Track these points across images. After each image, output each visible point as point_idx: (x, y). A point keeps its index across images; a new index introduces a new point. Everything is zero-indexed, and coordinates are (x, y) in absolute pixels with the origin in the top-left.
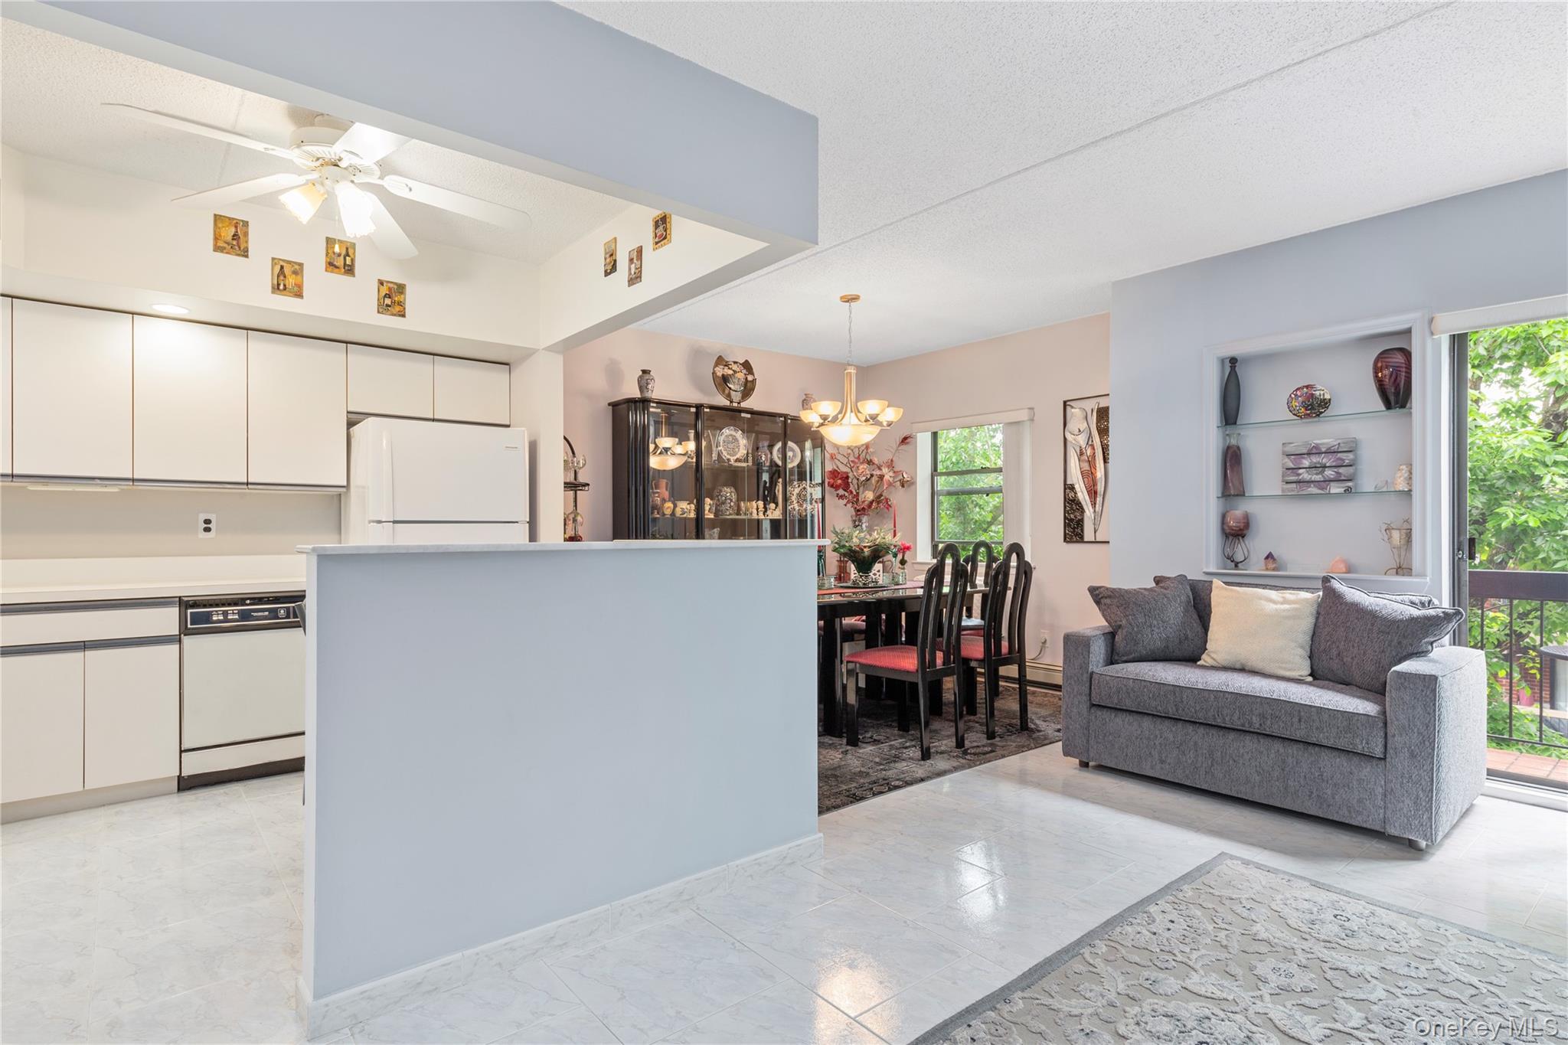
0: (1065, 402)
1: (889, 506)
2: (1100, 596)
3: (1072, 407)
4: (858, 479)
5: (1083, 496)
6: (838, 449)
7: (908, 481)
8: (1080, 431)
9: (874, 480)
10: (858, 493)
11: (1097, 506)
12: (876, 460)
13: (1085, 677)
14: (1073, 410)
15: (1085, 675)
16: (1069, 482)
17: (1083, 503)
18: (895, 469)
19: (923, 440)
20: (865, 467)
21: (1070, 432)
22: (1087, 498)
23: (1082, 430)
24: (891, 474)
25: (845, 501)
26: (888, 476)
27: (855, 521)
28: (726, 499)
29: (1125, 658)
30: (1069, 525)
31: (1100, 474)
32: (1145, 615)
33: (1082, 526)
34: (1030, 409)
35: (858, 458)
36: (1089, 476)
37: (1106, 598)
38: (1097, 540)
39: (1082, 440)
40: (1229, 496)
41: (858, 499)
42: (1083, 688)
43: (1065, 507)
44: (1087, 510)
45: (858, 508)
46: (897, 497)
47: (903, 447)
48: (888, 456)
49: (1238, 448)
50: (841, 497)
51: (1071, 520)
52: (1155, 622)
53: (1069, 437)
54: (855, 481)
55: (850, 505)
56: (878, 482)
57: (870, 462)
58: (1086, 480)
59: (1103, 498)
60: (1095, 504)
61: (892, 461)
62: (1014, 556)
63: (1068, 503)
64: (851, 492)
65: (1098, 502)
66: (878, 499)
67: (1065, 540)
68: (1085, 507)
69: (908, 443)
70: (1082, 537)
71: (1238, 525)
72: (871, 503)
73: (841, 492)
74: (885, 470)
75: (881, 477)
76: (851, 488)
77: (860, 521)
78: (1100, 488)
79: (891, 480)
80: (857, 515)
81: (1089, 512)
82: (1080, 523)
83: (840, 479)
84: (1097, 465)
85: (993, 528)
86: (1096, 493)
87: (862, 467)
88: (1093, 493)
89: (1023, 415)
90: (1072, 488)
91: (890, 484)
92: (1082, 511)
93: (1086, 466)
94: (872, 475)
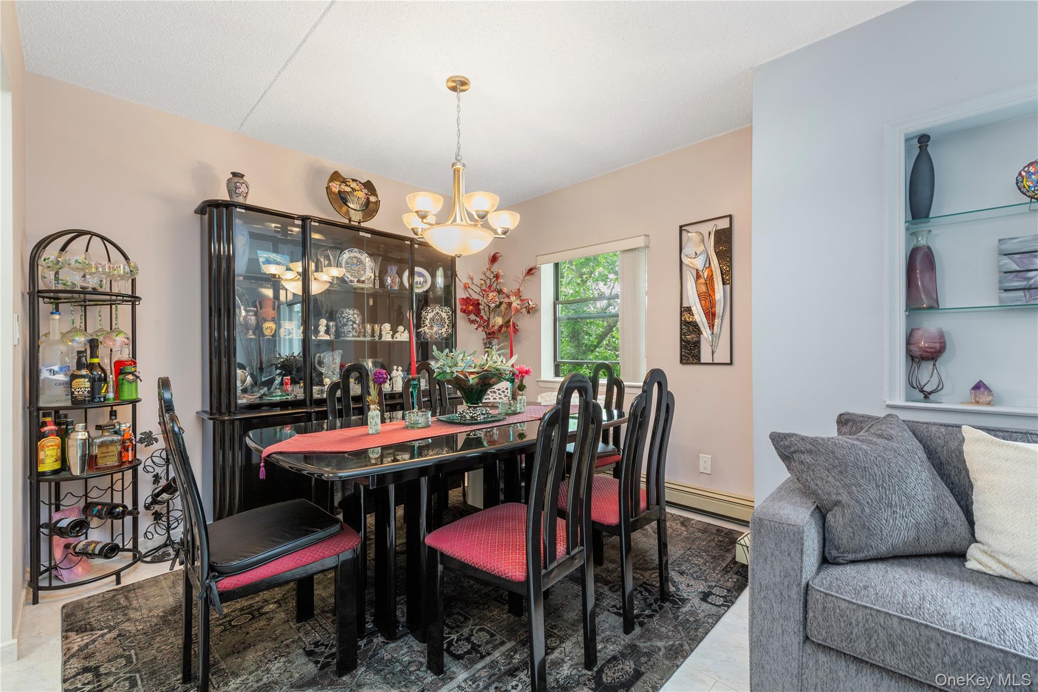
0: (681, 227)
1: (516, 331)
2: (792, 449)
3: (688, 232)
4: (489, 307)
5: (699, 316)
6: (472, 280)
7: (533, 308)
8: (696, 254)
9: (503, 307)
10: (489, 319)
11: (715, 328)
12: (505, 290)
13: (795, 594)
14: (689, 234)
15: (795, 590)
16: (684, 305)
17: (700, 325)
18: (522, 298)
19: (547, 273)
20: (494, 294)
21: (686, 256)
22: (704, 319)
23: (698, 253)
24: (518, 302)
25: (477, 325)
26: (516, 303)
27: (485, 344)
28: (347, 321)
29: (851, 557)
30: (686, 347)
31: (719, 295)
32: (878, 486)
33: (699, 348)
34: (645, 235)
35: (490, 287)
36: (707, 298)
37: (803, 453)
38: (715, 362)
39: (699, 263)
40: (920, 309)
41: (488, 324)
42: (791, 609)
43: (681, 329)
44: (704, 332)
45: (488, 332)
46: (524, 322)
47: (528, 277)
48: (514, 287)
49: (929, 248)
50: (472, 322)
51: (688, 342)
52: (895, 498)
53: (685, 260)
54: (486, 309)
55: (480, 329)
56: (507, 309)
57: (500, 292)
58: (703, 302)
59: (722, 320)
60: (713, 325)
61: (519, 290)
62: (656, 386)
63: (685, 325)
64: (482, 318)
65: (716, 323)
66: (507, 324)
67: (681, 362)
68: (702, 329)
69: (533, 274)
70: (699, 359)
71: (933, 345)
72: (501, 327)
73: (473, 317)
74: (513, 298)
75: (510, 304)
76: (482, 313)
77: (490, 343)
78: (719, 309)
79: (519, 307)
80: (488, 338)
81: (706, 333)
82: (697, 344)
83: (472, 305)
84: (716, 287)
85: (598, 349)
86: (714, 315)
87: (491, 294)
88: (711, 315)
89: (640, 242)
90: (689, 310)
91: (518, 311)
92: (698, 332)
93: (703, 289)
94: (501, 303)
